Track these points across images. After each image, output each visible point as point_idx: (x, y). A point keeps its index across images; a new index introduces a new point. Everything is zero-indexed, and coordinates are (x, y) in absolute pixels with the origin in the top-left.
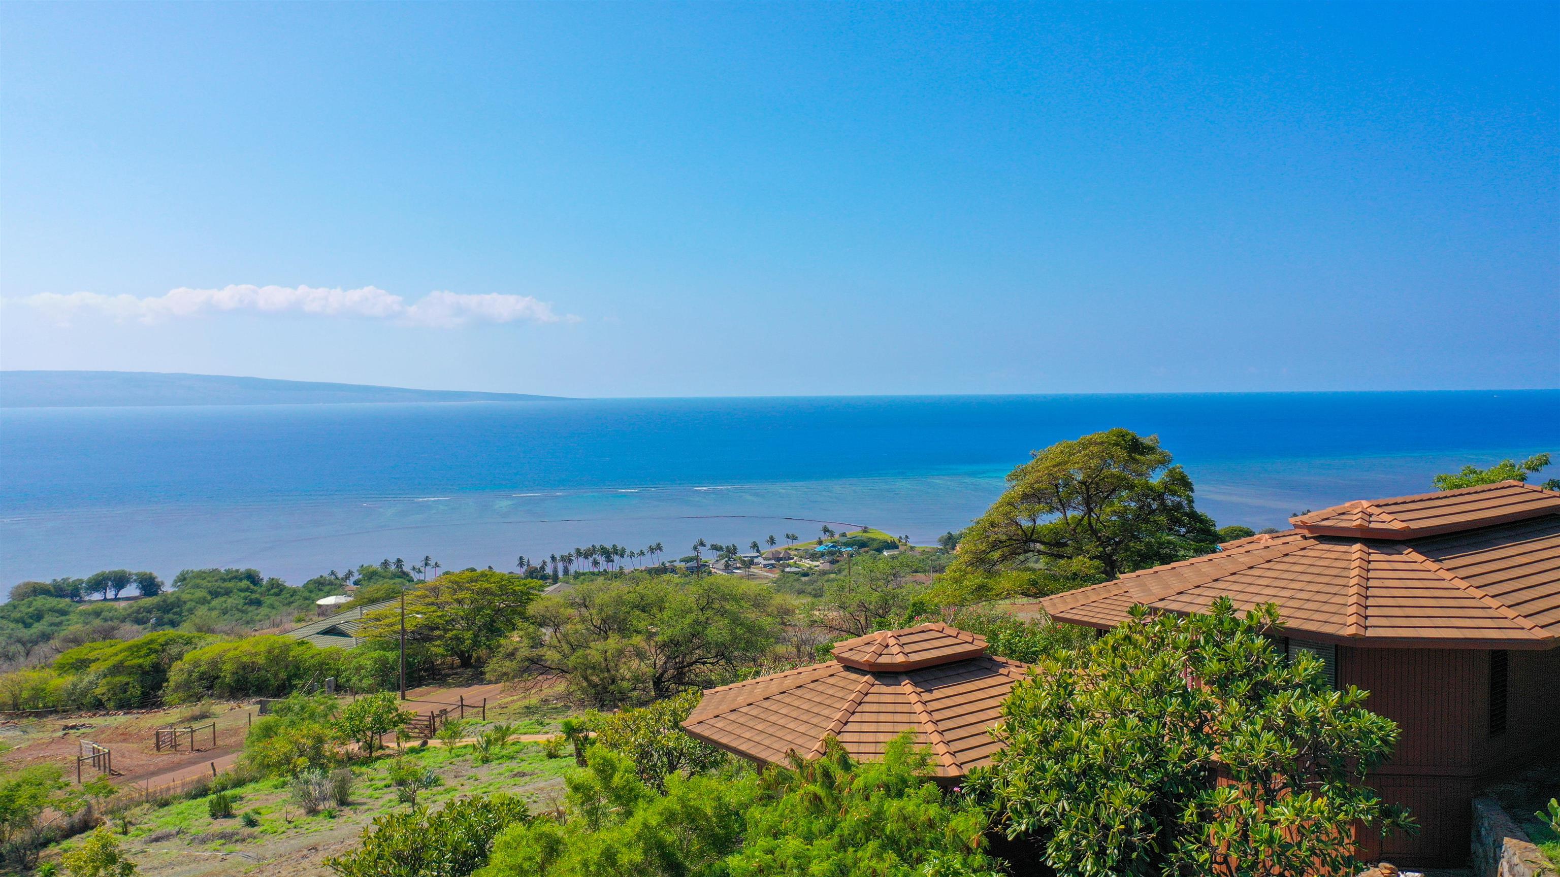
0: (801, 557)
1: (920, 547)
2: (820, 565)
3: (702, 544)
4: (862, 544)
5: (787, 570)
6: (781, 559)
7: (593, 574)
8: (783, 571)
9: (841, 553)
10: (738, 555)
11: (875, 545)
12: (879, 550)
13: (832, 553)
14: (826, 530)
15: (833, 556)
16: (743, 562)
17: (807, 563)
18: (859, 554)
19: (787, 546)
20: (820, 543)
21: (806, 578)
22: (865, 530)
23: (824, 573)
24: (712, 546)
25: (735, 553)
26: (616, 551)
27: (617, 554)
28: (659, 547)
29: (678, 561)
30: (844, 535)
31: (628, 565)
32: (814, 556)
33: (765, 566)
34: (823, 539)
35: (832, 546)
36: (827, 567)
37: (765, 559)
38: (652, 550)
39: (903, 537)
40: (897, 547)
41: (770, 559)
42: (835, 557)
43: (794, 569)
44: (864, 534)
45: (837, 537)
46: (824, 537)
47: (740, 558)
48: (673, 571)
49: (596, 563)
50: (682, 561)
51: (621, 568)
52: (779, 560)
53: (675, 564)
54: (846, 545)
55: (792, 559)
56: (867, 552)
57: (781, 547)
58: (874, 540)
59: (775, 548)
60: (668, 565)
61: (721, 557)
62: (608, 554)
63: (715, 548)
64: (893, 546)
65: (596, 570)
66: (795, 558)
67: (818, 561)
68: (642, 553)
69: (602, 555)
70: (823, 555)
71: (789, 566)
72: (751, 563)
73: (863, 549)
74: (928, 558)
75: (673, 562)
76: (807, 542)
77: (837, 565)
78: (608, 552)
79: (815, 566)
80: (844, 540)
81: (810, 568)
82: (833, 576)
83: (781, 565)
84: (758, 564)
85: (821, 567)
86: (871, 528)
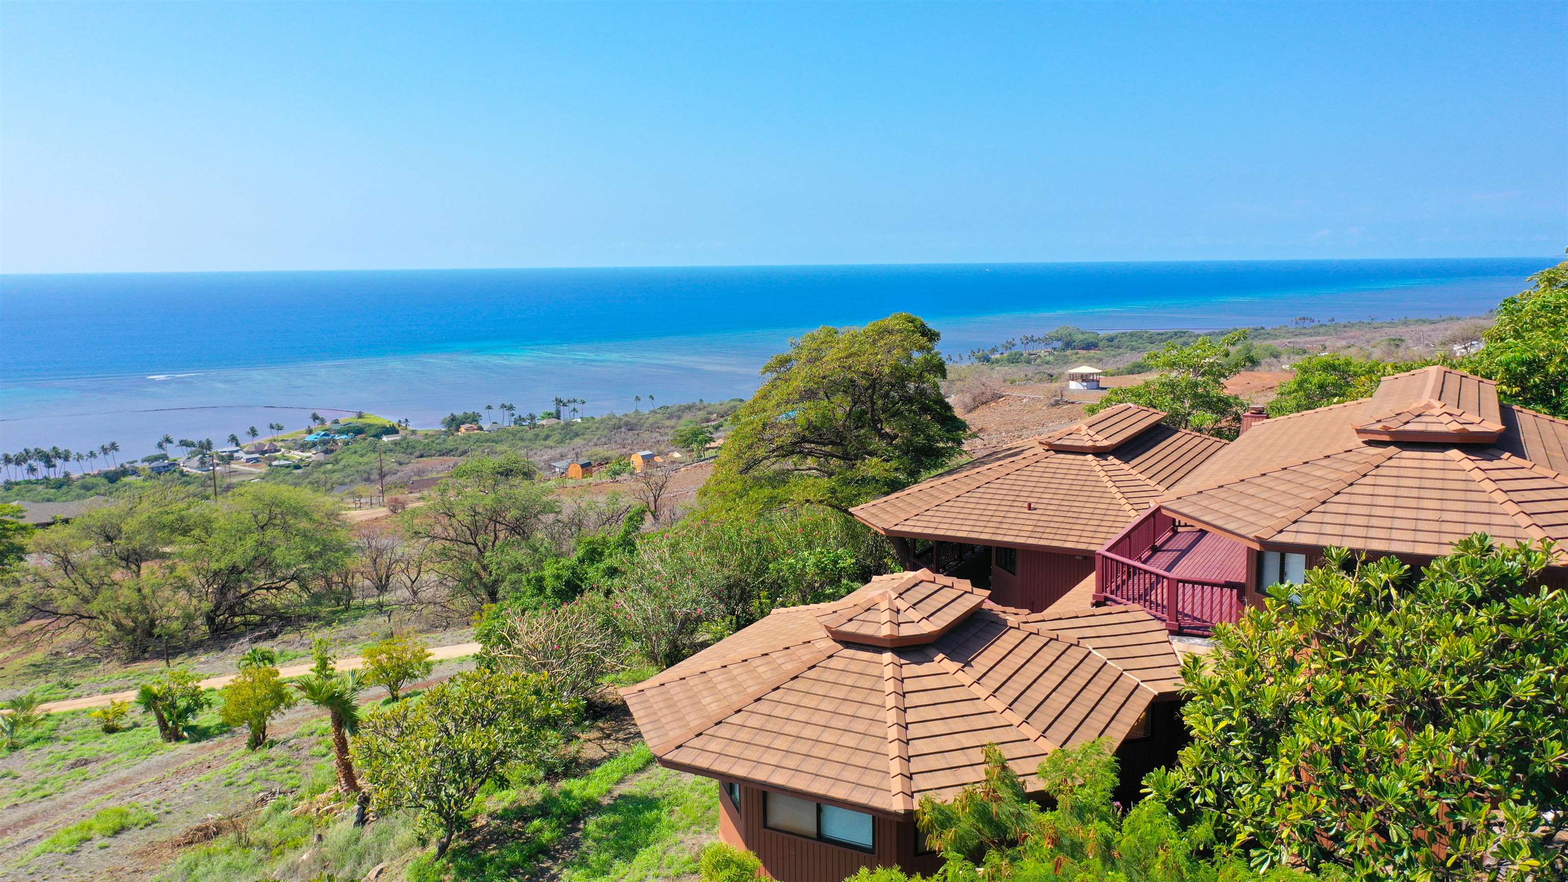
0: (290, 448)
1: (422, 430)
2: (312, 455)
3: (168, 440)
4: (359, 431)
5: (275, 463)
6: (266, 452)
7: (29, 482)
8: (270, 465)
9: (335, 441)
10: (214, 450)
11: (373, 432)
12: (378, 436)
13: (325, 443)
14: (315, 418)
15: (327, 446)
16: (222, 458)
17: (296, 455)
18: (356, 441)
19: (271, 438)
20: (310, 432)
21: (299, 471)
22: (360, 416)
23: (320, 464)
24: (181, 441)
25: (210, 449)
26: (58, 455)
27: (60, 458)
28: (114, 447)
29: (140, 460)
30: (336, 422)
31: (76, 470)
32: (304, 447)
33: (248, 460)
34: (312, 427)
35: (325, 435)
36: (321, 457)
37: (247, 453)
38: (105, 450)
39: (403, 420)
40: (397, 432)
41: (253, 453)
42: (329, 446)
43: (282, 462)
44: (360, 420)
45: (328, 424)
46: (314, 425)
47: (217, 453)
48: (135, 472)
49: (32, 470)
50: (144, 461)
51: (67, 475)
52: (263, 453)
53: (136, 465)
54: (341, 432)
55: (279, 451)
56: (365, 439)
57: (264, 439)
58: (370, 426)
59: (257, 441)
60: (127, 466)
61: (194, 454)
62: (48, 460)
63: (184, 443)
64: (392, 431)
65: (33, 478)
66: (283, 450)
67: (309, 451)
68: (92, 454)
69: (40, 460)
70: (314, 445)
71: (276, 459)
72: (231, 458)
73: (359, 436)
74: (433, 442)
75: (133, 462)
76: (295, 431)
77: (332, 455)
78: (48, 455)
79: (307, 457)
80: (337, 427)
81: (301, 460)
82: (329, 466)
83: (267, 458)
84: (239, 459)
85: (314, 457)
86: (365, 412)
